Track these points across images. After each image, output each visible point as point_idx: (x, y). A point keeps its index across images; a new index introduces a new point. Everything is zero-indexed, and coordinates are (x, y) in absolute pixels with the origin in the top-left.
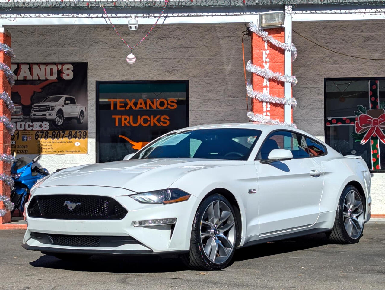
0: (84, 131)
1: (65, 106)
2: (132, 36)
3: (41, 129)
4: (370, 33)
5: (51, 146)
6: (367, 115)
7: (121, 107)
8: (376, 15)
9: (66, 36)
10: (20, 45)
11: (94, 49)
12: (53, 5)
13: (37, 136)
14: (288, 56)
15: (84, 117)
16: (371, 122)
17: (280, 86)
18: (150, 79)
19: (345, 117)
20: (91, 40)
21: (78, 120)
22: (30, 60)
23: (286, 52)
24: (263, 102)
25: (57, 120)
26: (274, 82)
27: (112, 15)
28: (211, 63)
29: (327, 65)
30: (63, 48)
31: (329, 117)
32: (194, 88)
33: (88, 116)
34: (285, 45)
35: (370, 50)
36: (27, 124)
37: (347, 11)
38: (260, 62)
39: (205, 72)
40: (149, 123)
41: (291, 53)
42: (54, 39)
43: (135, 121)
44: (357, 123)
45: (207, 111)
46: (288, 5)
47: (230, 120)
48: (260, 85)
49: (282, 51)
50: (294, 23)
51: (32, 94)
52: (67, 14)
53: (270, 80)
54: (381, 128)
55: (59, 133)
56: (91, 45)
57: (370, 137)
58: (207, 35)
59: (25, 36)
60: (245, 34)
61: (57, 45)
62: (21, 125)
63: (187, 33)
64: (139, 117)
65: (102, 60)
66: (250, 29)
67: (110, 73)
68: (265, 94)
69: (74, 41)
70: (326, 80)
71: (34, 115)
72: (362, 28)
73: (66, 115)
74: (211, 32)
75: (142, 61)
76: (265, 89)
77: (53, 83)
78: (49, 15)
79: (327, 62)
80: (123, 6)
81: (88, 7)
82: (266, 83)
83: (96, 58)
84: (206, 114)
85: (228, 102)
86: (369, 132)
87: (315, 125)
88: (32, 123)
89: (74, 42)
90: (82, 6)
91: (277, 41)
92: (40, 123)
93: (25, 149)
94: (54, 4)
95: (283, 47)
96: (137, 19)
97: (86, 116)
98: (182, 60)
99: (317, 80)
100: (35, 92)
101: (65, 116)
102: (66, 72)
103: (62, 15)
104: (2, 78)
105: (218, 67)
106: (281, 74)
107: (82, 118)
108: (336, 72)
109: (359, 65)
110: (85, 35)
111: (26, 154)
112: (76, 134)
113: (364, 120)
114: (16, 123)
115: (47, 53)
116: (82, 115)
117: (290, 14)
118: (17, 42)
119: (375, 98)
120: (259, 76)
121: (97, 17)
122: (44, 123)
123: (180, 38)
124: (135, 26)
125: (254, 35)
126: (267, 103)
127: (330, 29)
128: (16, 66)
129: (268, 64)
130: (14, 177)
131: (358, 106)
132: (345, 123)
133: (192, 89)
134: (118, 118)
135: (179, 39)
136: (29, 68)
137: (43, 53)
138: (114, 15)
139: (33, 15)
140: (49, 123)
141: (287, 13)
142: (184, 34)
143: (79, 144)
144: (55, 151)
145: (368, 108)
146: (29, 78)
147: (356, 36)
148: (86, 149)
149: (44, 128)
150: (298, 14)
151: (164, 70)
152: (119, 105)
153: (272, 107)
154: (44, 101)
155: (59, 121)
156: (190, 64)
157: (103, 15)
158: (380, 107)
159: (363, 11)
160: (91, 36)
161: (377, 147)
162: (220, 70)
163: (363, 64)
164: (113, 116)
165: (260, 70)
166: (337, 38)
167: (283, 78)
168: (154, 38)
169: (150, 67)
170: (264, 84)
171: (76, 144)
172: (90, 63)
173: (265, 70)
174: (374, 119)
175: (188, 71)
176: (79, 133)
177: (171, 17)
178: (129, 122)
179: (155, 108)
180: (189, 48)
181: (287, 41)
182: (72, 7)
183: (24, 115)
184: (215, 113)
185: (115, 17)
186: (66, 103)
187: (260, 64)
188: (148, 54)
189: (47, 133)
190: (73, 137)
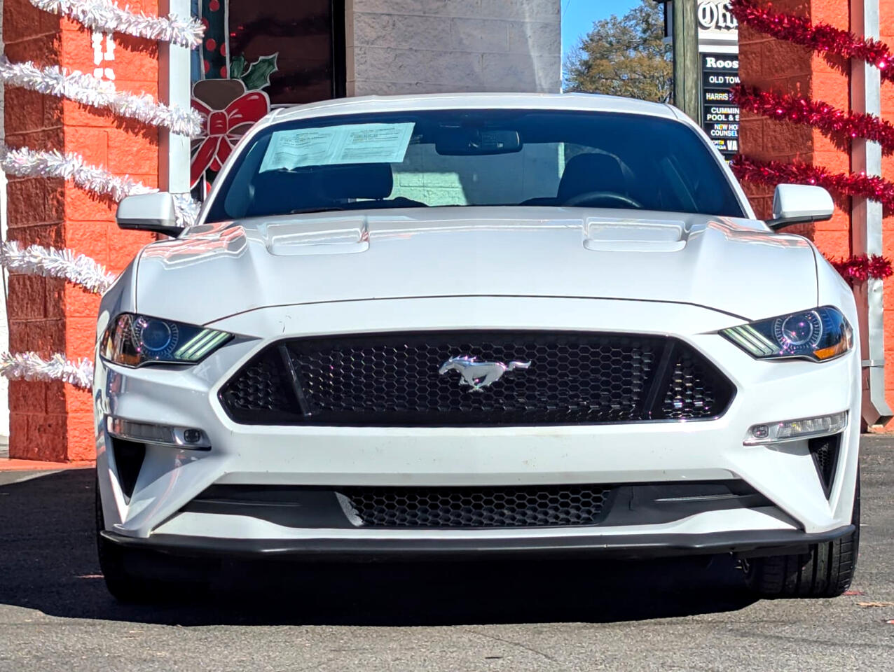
24: (94, 30)
57: (202, 171)
119: (217, 41)
158: (232, 72)
174: (213, 111)
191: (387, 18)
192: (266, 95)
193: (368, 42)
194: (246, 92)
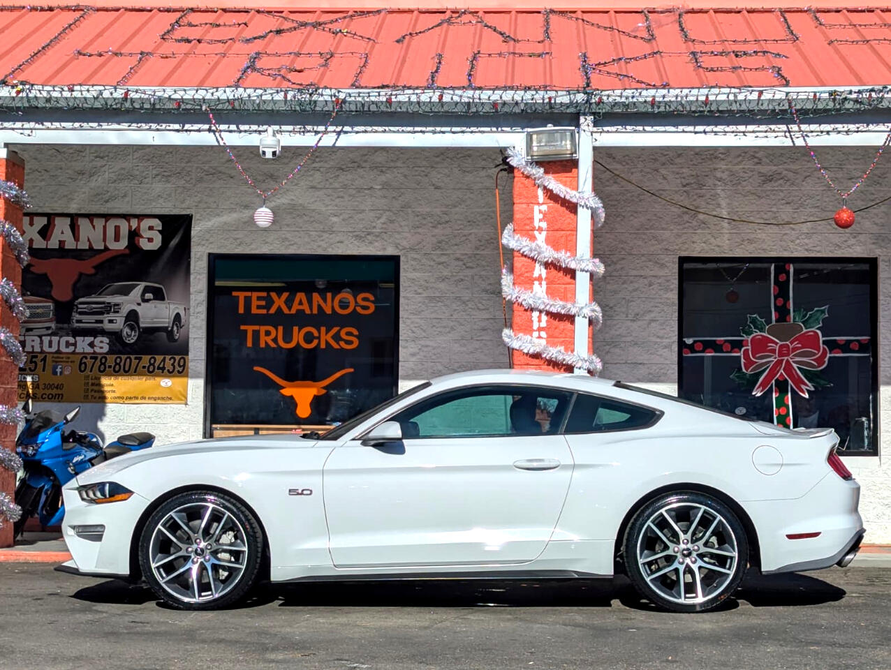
0: (180, 357)
1: (142, 304)
2: (284, 163)
3: (92, 351)
4: (775, 166)
5: (112, 385)
6: (766, 334)
7: (259, 307)
8: (767, 137)
9: (149, 160)
10: (53, 176)
11: (206, 188)
12: (106, 104)
13: (83, 365)
14: (584, 217)
15: (181, 328)
16: (775, 350)
17: (568, 279)
18: (320, 252)
19: (722, 339)
20: (199, 170)
21: (170, 333)
22: (73, 208)
23: (580, 210)
24: (532, 310)
25: (125, 333)
26: (556, 270)
27: (229, 127)
28: (447, 222)
29: (685, 231)
30: (142, 186)
31: (689, 337)
32: (411, 272)
33: (191, 326)
34: (578, 195)
35: (774, 202)
36: (64, 339)
37: (708, 129)
38: (528, 227)
39: (433, 239)
40: (315, 342)
41: (590, 211)
42: (123, 167)
43: (288, 337)
44: (746, 352)
45: (434, 321)
46: (585, 114)
47: (482, 340)
48: (526, 275)
49: (572, 208)
52: (138, 123)
53: (547, 265)
54: (795, 362)
55: (128, 360)
56: (200, 180)
57: (772, 380)
58: (437, 163)
59: (64, 159)
60: (501, 170)
61: (129, 179)
62: (50, 342)
64: (296, 329)
65: (222, 210)
66: (508, 160)
67: (238, 239)
68: (538, 295)
69: (165, 171)
70: (682, 260)
71: (79, 321)
72: (759, 155)
73: (144, 323)
74: (447, 157)
75: (304, 214)
76: (536, 283)
77: (118, 257)
78: (101, 126)
79: (684, 224)
80: (249, 110)
81: (178, 109)
82: (539, 271)
83: (208, 207)
84: (434, 326)
85: (480, 303)
86: (770, 370)
87: (659, 353)
88: (75, 338)
89: (166, 174)
90: (166, 107)
91: (561, 186)
92: (90, 339)
93: (59, 392)
94: (109, 103)
95: (574, 200)
96: (278, 136)
97: (186, 326)
98: (387, 213)
99: (663, 262)
100: (81, 275)
101: (141, 325)
102: (146, 234)
103: (127, 124)
104: (1, 250)
105: (461, 229)
106: (568, 254)
107: (178, 330)
108: (703, 244)
109: (750, 231)
110: (187, 160)
111: (59, 402)
112: (164, 364)
113: (761, 346)
114: (40, 337)
115: (109, 194)
116: (176, 324)
117: (590, 134)
118: (48, 170)
119: (784, 300)
120: (526, 256)
121: (199, 131)
122: (99, 339)
123: (384, 169)
124: (274, 150)
125: (516, 173)
126: (541, 312)
127: (692, 157)
128: (44, 221)
129: (544, 233)
130: (25, 450)
131: (748, 315)
132: (722, 351)
133: (408, 275)
134: (254, 331)
135: (382, 171)
136: (70, 225)
137: (99, 195)
138: (233, 127)
139: (68, 125)
140: (108, 338)
141: (584, 131)
143: (170, 384)
144: (119, 398)
145: (769, 321)
146: (70, 244)
147: (746, 173)
148: (185, 394)
149: (97, 350)
150: (608, 132)
151: (349, 234)
152: (255, 303)
153: (552, 320)
154: (99, 294)
155: (129, 336)
156: (403, 223)
157: (210, 127)
158: (794, 318)
159: (742, 128)
161: (786, 402)
162: (465, 236)
163: (760, 229)
164: (243, 327)
165: (527, 246)
166: (707, 176)
167: (573, 262)
168: (330, 168)
169: (322, 227)
170: (536, 274)
171: (163, 384)
172: (197, 217)
173: (537, 245)
174: (780, 343)
175: (397, 236)
176: (170, 360)
177: (349, 134)
178: (275, 340)
179: (329, 311)
180: (402, 190)
181: (583, 188)
182: (146, 109)
183: (58, 322)
184: (452, 324)
185: (235, 131)
186: (146, 298)
187: (528, 231)
188: (316, 201)
189: (103, 360)
190: (159, 368)
192: (819, 332)
194: (805, 330)
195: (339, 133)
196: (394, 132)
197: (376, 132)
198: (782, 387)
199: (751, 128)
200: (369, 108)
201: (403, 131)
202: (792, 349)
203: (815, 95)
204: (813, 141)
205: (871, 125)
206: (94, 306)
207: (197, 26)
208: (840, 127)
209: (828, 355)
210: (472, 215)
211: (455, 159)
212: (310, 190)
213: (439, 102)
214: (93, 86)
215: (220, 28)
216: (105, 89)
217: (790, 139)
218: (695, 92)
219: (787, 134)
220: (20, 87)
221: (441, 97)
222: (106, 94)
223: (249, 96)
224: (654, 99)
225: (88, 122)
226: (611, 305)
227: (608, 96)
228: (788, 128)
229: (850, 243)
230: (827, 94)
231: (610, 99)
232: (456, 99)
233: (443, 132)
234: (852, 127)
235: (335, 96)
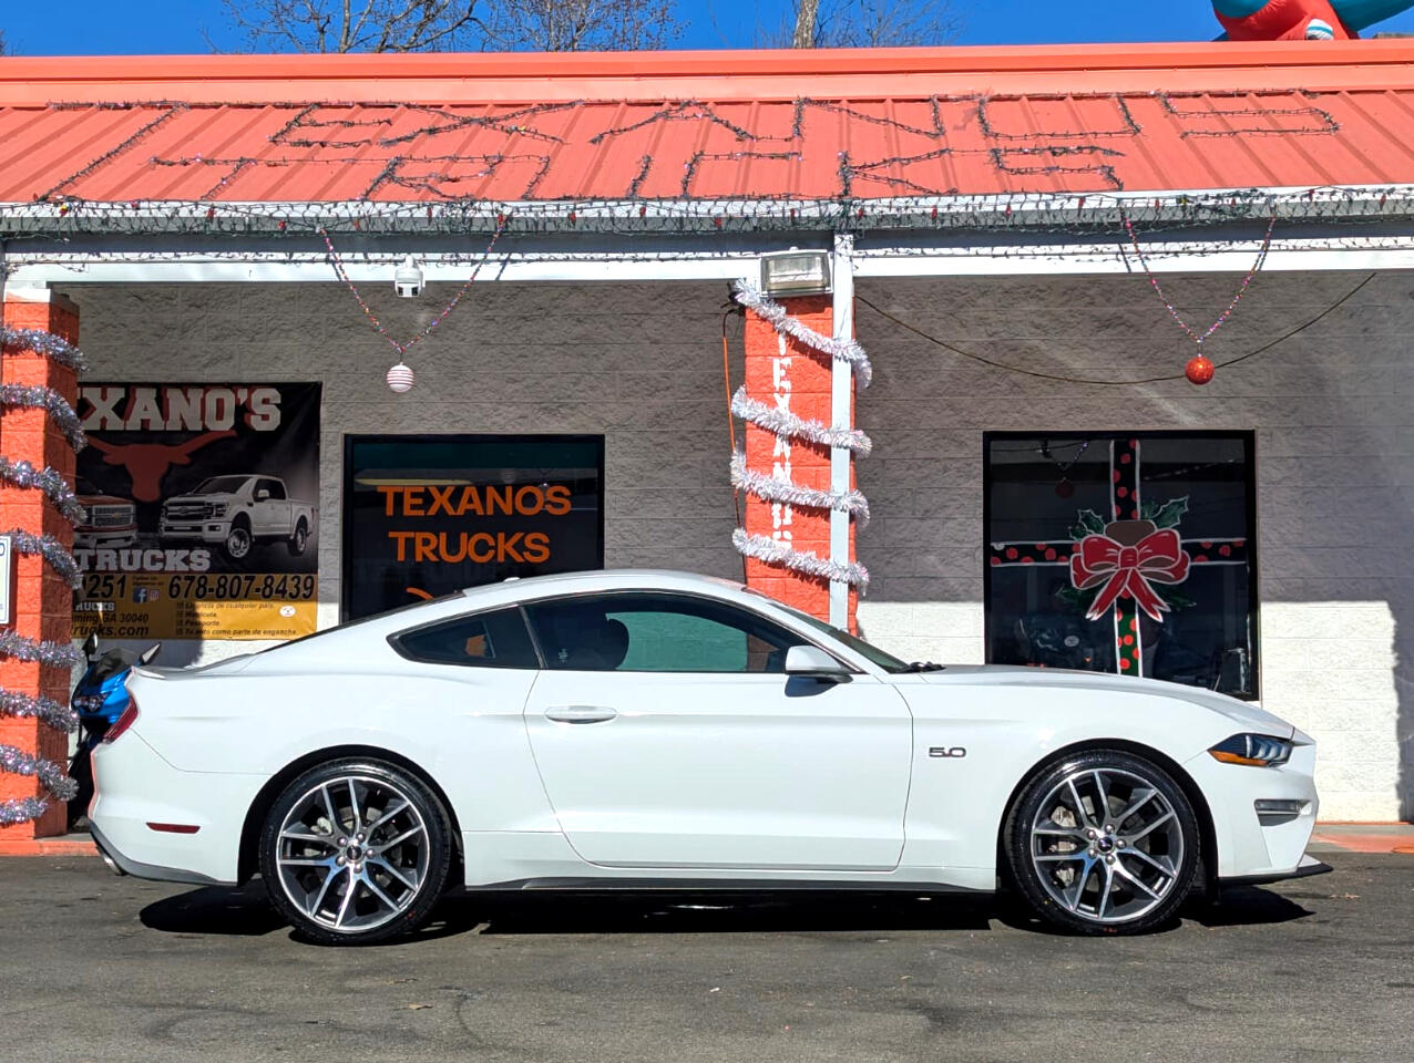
0: (307, 575)
1: (255, 504)
3: (187, 569)
4: (1113, 306)
5: (215, 615)
6: (1104, 536)
7: (413, 507)
9: (262, 309)
10: (133, 332)
11: (341, 345)
12: (184, 225)
13: (175, 589)
14: (841, 376)
15: (307, 535)
16: (1117, 557)
17: (820, 458)
18: (496, 431)
19: (1044, 543)
20: (330, 321)
21: (293, 544)
22: (160, 376)
23: (835, 363)
24: (772, 501)
25: (232, 543)
26: (804, 446)
27: (353, 256)
28: (668, 388)
29: (991, 396)
30: (253, 343)
31: (999, 540)
32: (619, 457)
33: (321, 534)
34: (832, 343)
35: (1112, 356)
36: (149, 553)
37: (1012, 250)
38: (765, 389)
39: (650, 411)
40: (491, 553)
41: (849, 365)
42: (228, 318)
43: (453, 547)
44: (1077, 560)
45: (653, 522)
46: (840, 232)
48: (764, 453)
49: (825, 360)
50: (859, 283)
51: (164, 469)
52: (228, 252)
53: (791, 440)
54: (1145, 574)
55: (236, 581)
56: (332, 336)
57: (1113, 597)
59: (148, 309)
60: (730, 312)
61: (235, 334)
62: (131, 558)
63: (600, 304)
64: (464, 536)
65: (361, 376)
66: (737, 298)
67: (384, 414)
68: (780, 480)
69: (284, 324)
70: (990, 437)
71: (169, 529)
72: (1091, 292)
73: (257, 530)
76: (777, 464)
77: (223, 441)
78: (179, 256)
79: (991, 387)
80: (380, 232)
81: (282, 232)
82: (781, 448)
83: (344, 372)
84: (651, 530)
85: (714, 497)
86: (1109, 586)
87: (957, 563)
88: (164, 551)
89: (287, 327)
90: (266, 229)
91: (810, 331)
92: (184, 553)
93: (142, 625)
94: (189, 224)
95: (828, 350)
96: (422, 267)
97: (314, 533)
98: (587, 377)
99: (962, 439)
100: (171, 465)
101: (254, 533)
102: (260, 409)
103: (214, 254)
104: (42, 429)
105: (687, 398)
106: (820, 424)
107: (303, 538)
108: (1017, 415)
110: (314, 308)
111: (143, 638)
112: (285, 585)
113: (1097, 552)
114: (117, 550)
115: (208, 356)
116: (301, 532)
117: (848, 259)
118: (127, 323)
119: (1128, 489)
120: (762, 428)
121: (312, 261)
122: (197, 552)
123: (582, 317)
124: (414, 286)
125: (748, 315)
126: (784, 504)
128: (120, 394)
129: (787, 396)
130: (86, 704)
131: (1079, 511)
132: (1044, 560)
133: (614, 460)
134: (407, 539)
135: (579, 320)
136: (156, 399)
137: (197, 357)
138: (359, 256)
139: (134, 256)
140: (208, 551)
141: (841, 255)
142: (593, 306)
143: (292, 612)
144: (224, 632)
145: (1108, 518)
146: (157, 424)
147: (1074, 317)
148: (312, 625)
149: (195, 567)
150: (873, 256)
151: (535, 406)
152: (408, 501)
153: (799, 515)
154: (197, 491)
155: (237, 548)
156: (608, 391)
157: (328, 256)
158: (1143, 514)
159: (1057, 249)
160: (331, 308)
161: (1132, 628)
162: (692, 407)
163: (1094, 393)
164: (391, 535)
165: (764, 414)
166: (1021, 321)
167: (827, 435)
169: (497, 397)
170: (777, 452)
171: (283, 612)
172: (328, 386)
173: (778, 412)
174: (1124, 548)
175: (602, 409)
176: (293, 579)
177: (518, 264)
178: (436, 551)
179: (508, 510)
180: (608, 346)
181: (840, 332)
182: (240, 232)
183: (140, 530)
184: (676, 526)
185: (361, 262)
186: (260, 496)
187: (766, 395)
188: (489, 362)
189: (202, 582)
190: (277, 591)
191: (1294, 460)
192: (1176, 532)
193: (1273, 483)
194: (1157, 530)
195: (504, 263)
196: (580, 260)
197: (556, 260)
198: (1127, 607)
199: (1069, 248)
200: (544, 227)
201: (592, 259)
202: (1141, 555)
203: (1157, 203)
204: (1157, 265)
205: (1235, 243)
206: (190, 508)
207: (323, 125)
208: (1192, 245)
209: (1189, 564)
210: (703, 379)
211: (678, 303)
212: (482, 347)
213: (641, 217)
214: (166, 201)
215: (355, 127)
216: (183, 206)
217: (1123, 263)
218: (992, 199)
219: (1120, 257)
220: (66, 205)
221: (643, 211)
222: (184, 213)
223: (380, 213)
224: (935, 211)
225: (160, 252)
226: (892, 499)
227: (873, 207)
228: (1121, 248)
229: (1217, 410)
230: (1174, 201)
231: (876, 211)
232: (664, 213)
233: (648, 260)
234: (1209, 245)
235: (497, 211)
